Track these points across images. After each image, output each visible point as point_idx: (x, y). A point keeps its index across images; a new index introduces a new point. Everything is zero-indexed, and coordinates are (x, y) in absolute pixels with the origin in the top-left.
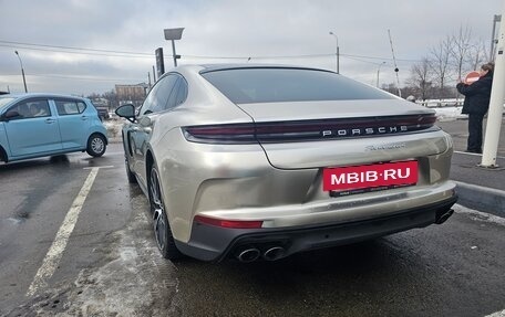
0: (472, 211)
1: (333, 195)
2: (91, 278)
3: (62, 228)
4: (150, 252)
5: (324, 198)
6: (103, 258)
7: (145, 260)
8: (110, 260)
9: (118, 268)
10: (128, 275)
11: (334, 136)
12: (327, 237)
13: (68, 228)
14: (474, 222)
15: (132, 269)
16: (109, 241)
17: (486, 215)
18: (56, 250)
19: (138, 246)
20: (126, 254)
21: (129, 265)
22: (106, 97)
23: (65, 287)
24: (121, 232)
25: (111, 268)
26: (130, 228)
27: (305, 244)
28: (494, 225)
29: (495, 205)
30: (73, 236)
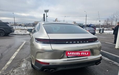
0: (110, 60)
1: (68, 57)
2: (14, 71)
3: (12, 57)
4: (29, 65)
5: (66, 58)
6: (18, 66)
7: (27, 67)
8: (20, 66)
9: (20, 69)
10: (22, 71)
11: (69, 43)
12: (65, 68)
13: (13, 57)
14: (110, 63)
15: (23, 69)
16: (21, 61)
17: (113, 62)
18: (9, 63)
19: (27, 63)
20: (23, 65)
21: (23, 68)
22: (32, 24)
23: (7, 73)
24: (24, 59)
25: (19, 69)
26: (27, 58)
27: (60, 69)
28: (115, 64)
29: (116, 59)
30: (14, 59)
